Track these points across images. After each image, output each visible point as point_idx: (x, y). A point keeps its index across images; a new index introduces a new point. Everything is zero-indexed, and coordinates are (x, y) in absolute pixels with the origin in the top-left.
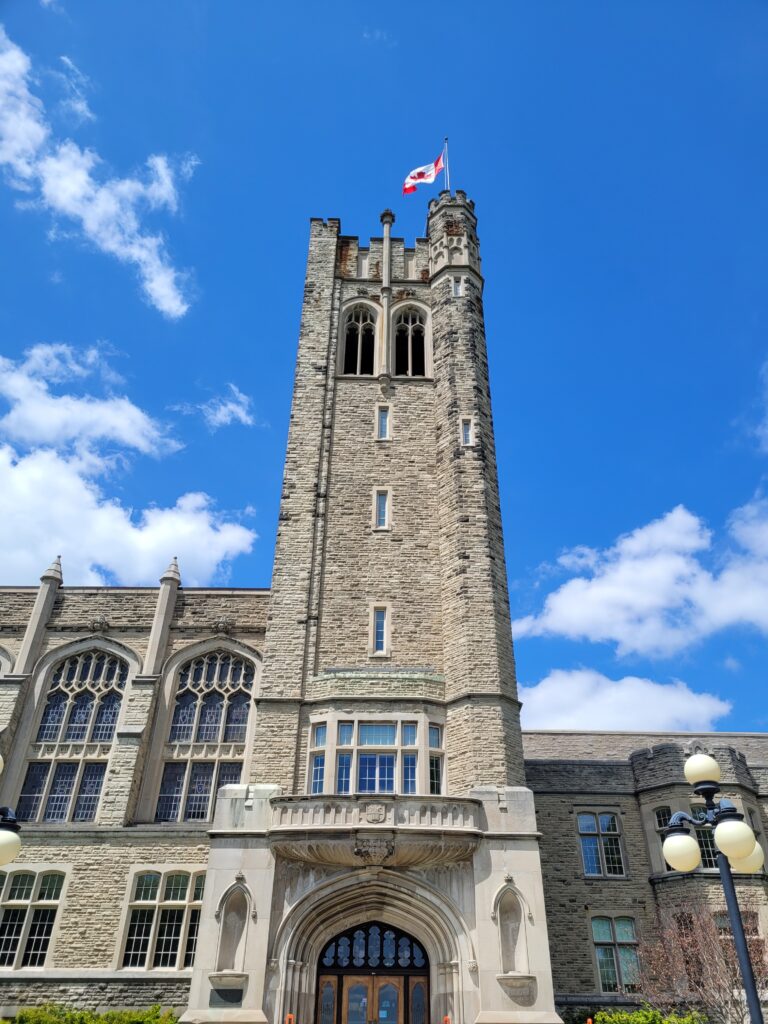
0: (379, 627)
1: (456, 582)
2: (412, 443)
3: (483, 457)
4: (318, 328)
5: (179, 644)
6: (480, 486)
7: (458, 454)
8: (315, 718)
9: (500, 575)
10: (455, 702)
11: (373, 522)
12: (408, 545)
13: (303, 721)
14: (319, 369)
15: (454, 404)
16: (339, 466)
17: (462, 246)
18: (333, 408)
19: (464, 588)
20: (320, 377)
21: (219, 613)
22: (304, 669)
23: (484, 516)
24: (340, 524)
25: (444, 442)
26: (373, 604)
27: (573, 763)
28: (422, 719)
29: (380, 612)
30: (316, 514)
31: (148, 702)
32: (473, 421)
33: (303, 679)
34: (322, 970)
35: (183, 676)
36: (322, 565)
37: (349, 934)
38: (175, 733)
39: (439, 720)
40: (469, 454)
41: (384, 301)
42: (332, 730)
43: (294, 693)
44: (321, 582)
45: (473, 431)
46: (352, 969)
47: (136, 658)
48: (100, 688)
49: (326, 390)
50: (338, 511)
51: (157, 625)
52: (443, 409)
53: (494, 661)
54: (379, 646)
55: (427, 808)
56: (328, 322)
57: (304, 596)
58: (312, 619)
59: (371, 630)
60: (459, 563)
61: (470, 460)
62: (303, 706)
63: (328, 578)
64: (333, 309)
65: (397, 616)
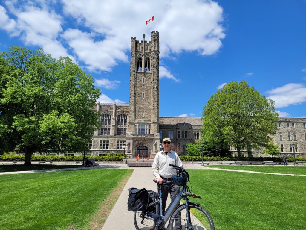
0: (143, 113)
1: (153, 108)
2: (148, 85)
3: (157, 89)
4: (133, 63)
5: (117, 113)
6: (156, 94)
7: (154, 88)
8: (136, 125)
9: (158, 106)
10: (152, 123)
11: (142, 98)
12: (147, 101)
13: (134, 125)
14: (134, 71)
15: (154, 79)
16: (137, 88)
17: (156, 46)
18: (136, 78)
19: (154, 109)
20: (134, 73)
21: (122, 109)
22: (134, 119)
23: (157, 98)
24: (138, 98)
25: (152, 85)
26: (142, 110)
27: (168, 125)
28: (148, 125)
29: (143, 111)
30: (135, 97)
31: (115, 121)
32: (156, 82)
33: (134, 120)
34: (137, 150)
35: (118, 117)
36: (136, 105)
37: (140, 146)
38: (118, 125)
39: (150, 125)
40: (155, 88)
41: (143, 56)
42: (138, 126)
43: (133, 122)
44: (136, 107)
45: (156, 84)
46: (140, 150)
47: (112, 115)
48: (108, 119)
49: (135, 75)
50: (137, 96)
51: (114, 110)
52: (152, 79)
53: (156, 118)
54: (143, 116)
55: (148, 136)
56: (135, 61)
57: (134, 109)
58: (135, 112)
59: (142, 113)
60: (153, 105)
61: (155, 89)
62: (134, 124)
63: (137, 106)
64: (135, 58)
65: (145, 112)
